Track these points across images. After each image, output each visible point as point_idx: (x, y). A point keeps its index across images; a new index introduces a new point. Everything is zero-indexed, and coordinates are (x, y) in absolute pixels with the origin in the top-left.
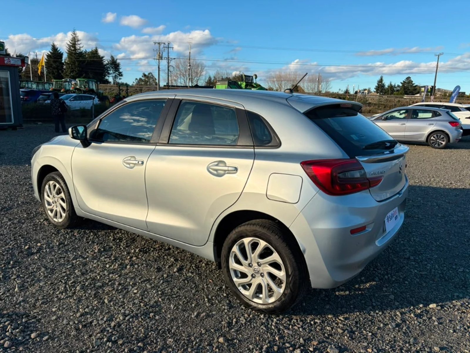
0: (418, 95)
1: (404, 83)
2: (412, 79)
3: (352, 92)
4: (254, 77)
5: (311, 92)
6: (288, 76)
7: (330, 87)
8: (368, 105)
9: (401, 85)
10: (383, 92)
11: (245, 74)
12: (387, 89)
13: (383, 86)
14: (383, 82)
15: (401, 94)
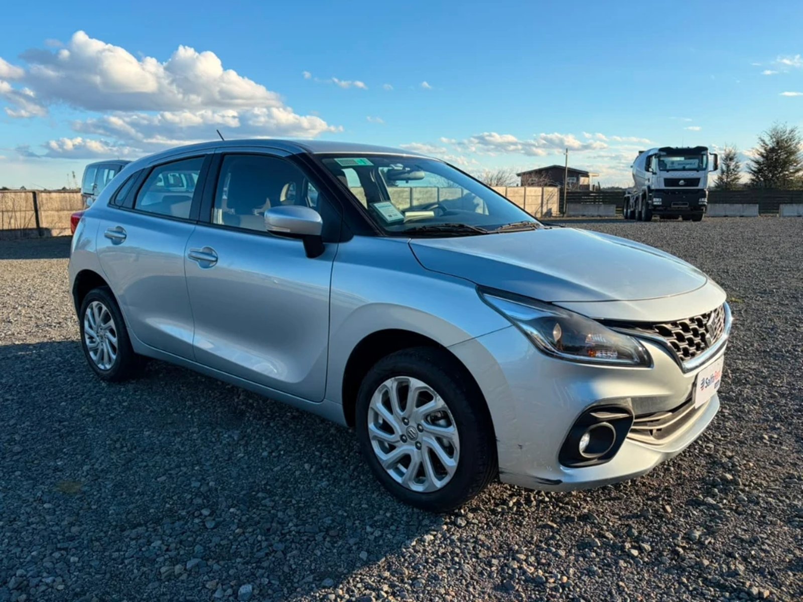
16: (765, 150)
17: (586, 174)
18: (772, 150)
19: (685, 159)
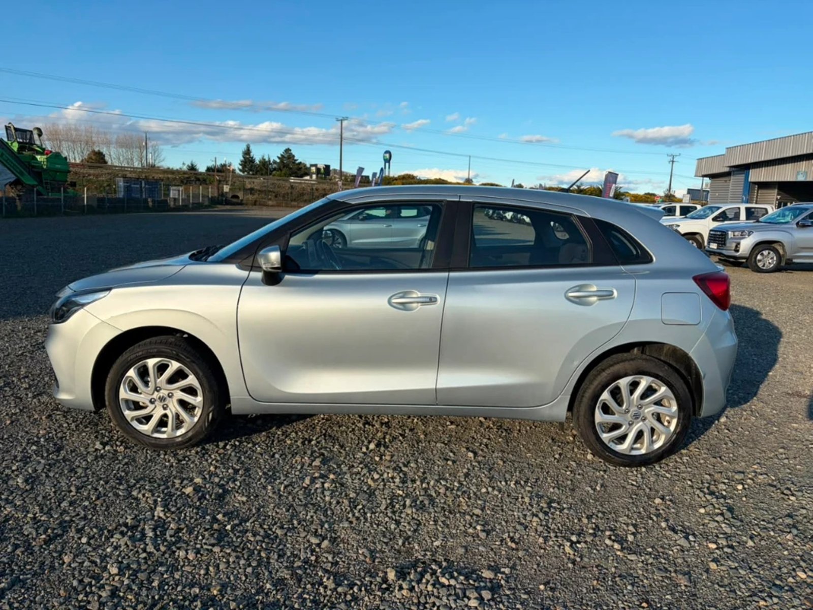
0: (308, 178)
1: (282, 158)
2: (293, 152)
3: (202, 169)
4: (35, 133)
5: (126, 165)
6: (74, 133)
7: (162, 158)
8: (249, 191)
9: (278, 161)
10: (253, 171)
11: (16, 126)
12: (259, 166)
13: (252, 161)
14: (252, 154)
15: (285, 175)
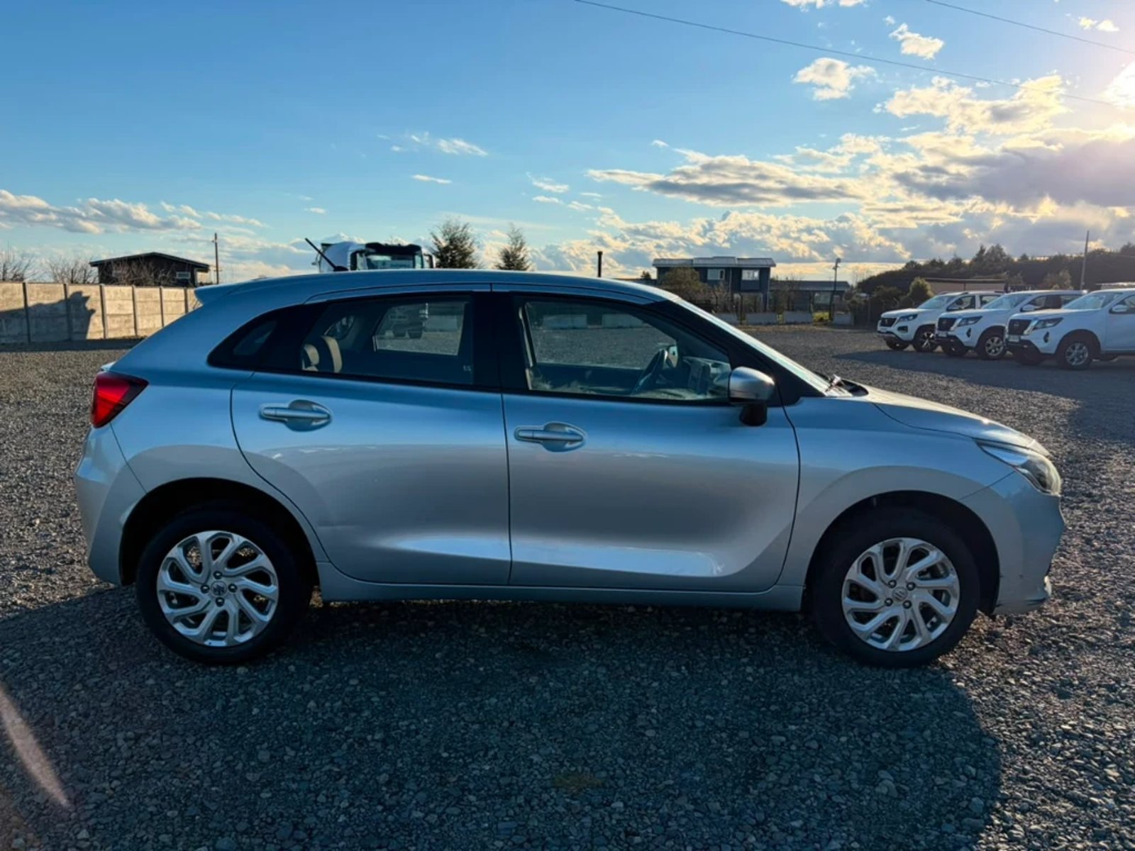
16: (439, 247)
17: (204, 268)
18: (446, 249)
19: (393, 259)
